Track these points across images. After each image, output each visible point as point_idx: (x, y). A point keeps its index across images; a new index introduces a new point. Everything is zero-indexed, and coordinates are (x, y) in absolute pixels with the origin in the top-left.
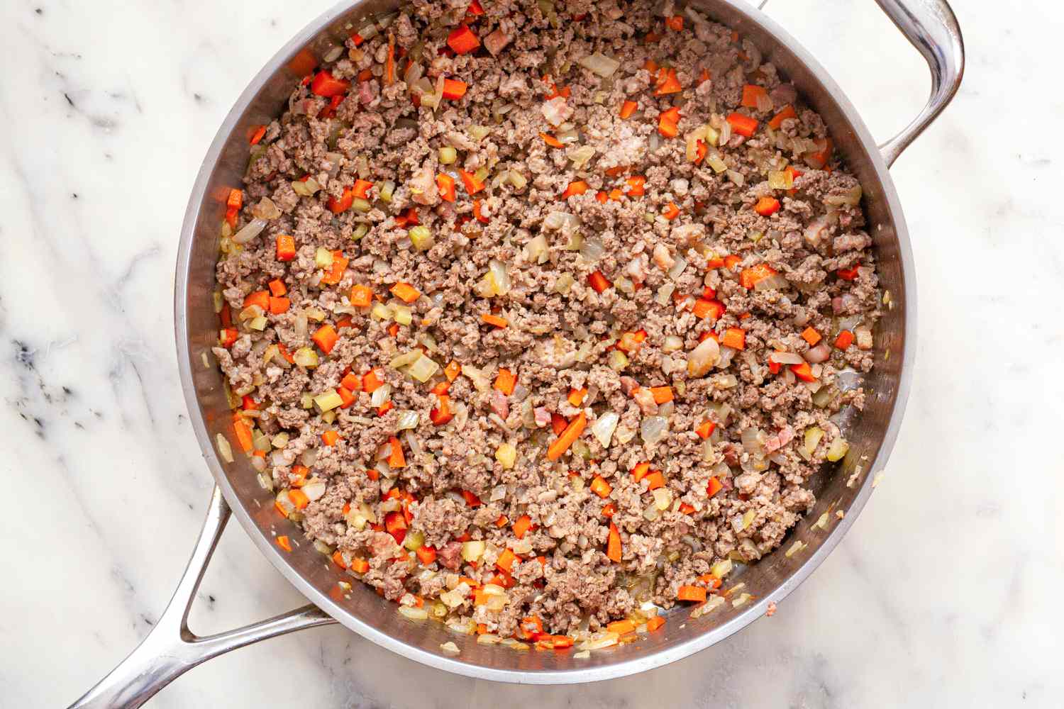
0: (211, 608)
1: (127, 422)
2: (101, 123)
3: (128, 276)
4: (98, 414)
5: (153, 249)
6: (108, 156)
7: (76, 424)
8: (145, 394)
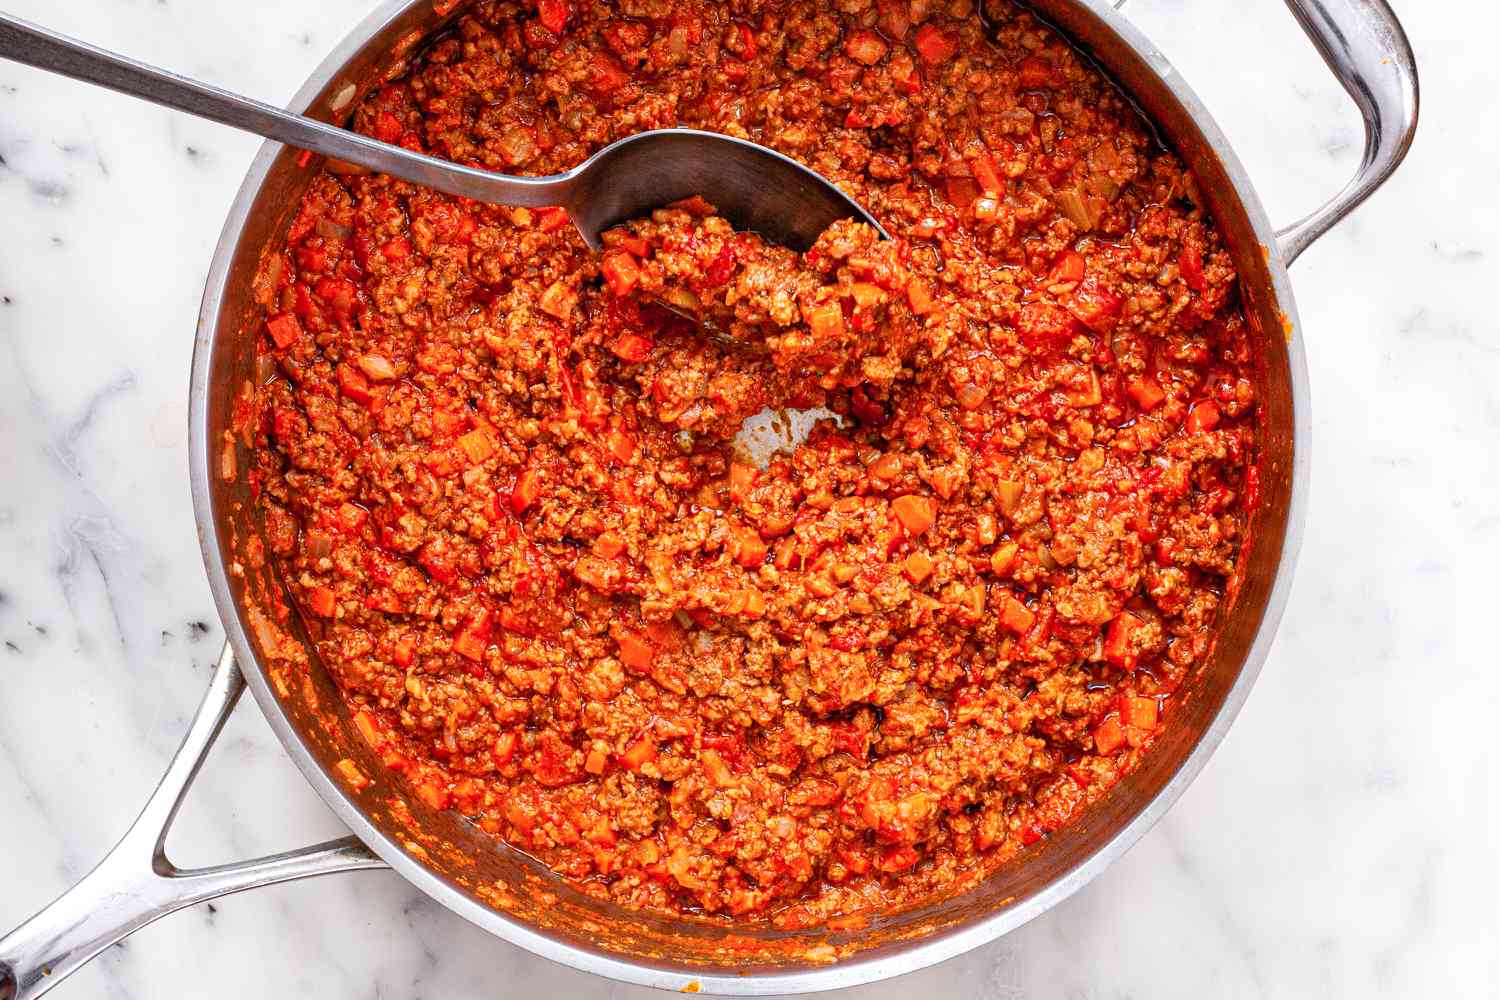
0: (211, 923)
1: (84, 643)
2: (46, 190)
3: (85, 422)
4: (41, 630)
5: (124, 382)
6: (56, 240)
7: (8, 644)
8: (111, 599)
